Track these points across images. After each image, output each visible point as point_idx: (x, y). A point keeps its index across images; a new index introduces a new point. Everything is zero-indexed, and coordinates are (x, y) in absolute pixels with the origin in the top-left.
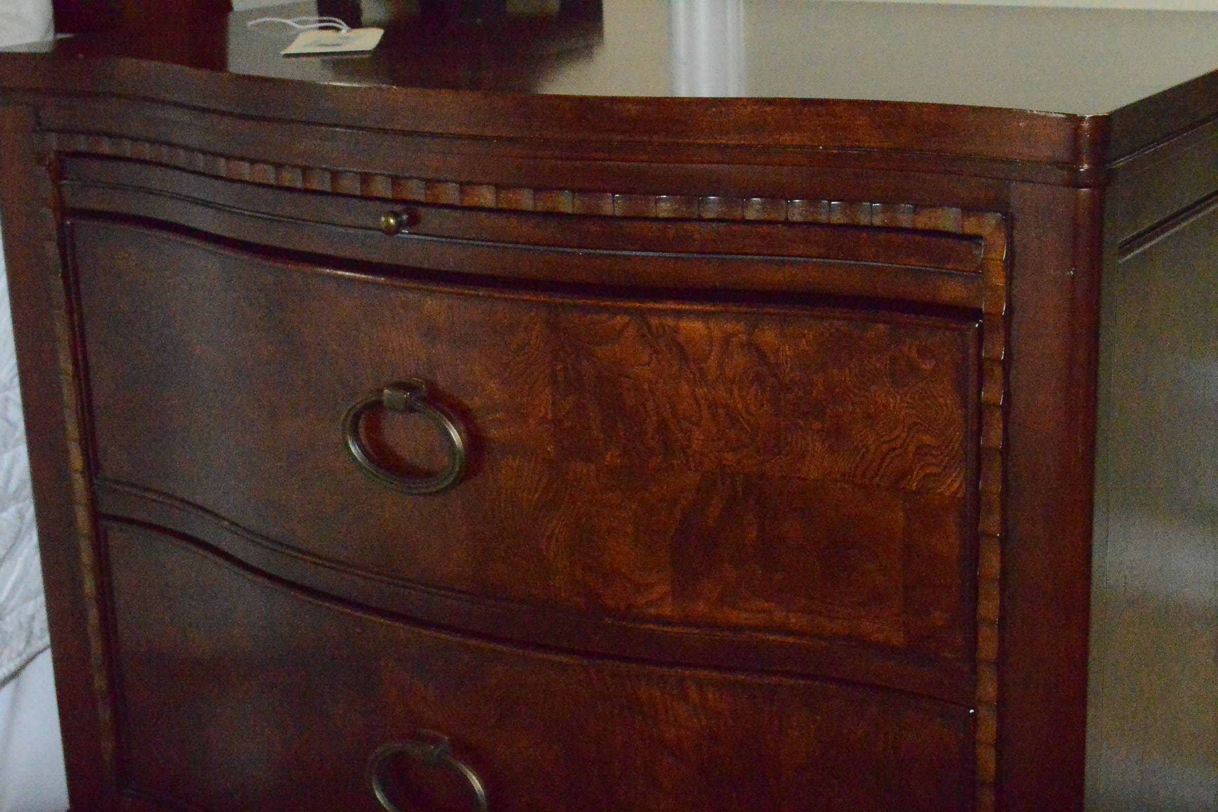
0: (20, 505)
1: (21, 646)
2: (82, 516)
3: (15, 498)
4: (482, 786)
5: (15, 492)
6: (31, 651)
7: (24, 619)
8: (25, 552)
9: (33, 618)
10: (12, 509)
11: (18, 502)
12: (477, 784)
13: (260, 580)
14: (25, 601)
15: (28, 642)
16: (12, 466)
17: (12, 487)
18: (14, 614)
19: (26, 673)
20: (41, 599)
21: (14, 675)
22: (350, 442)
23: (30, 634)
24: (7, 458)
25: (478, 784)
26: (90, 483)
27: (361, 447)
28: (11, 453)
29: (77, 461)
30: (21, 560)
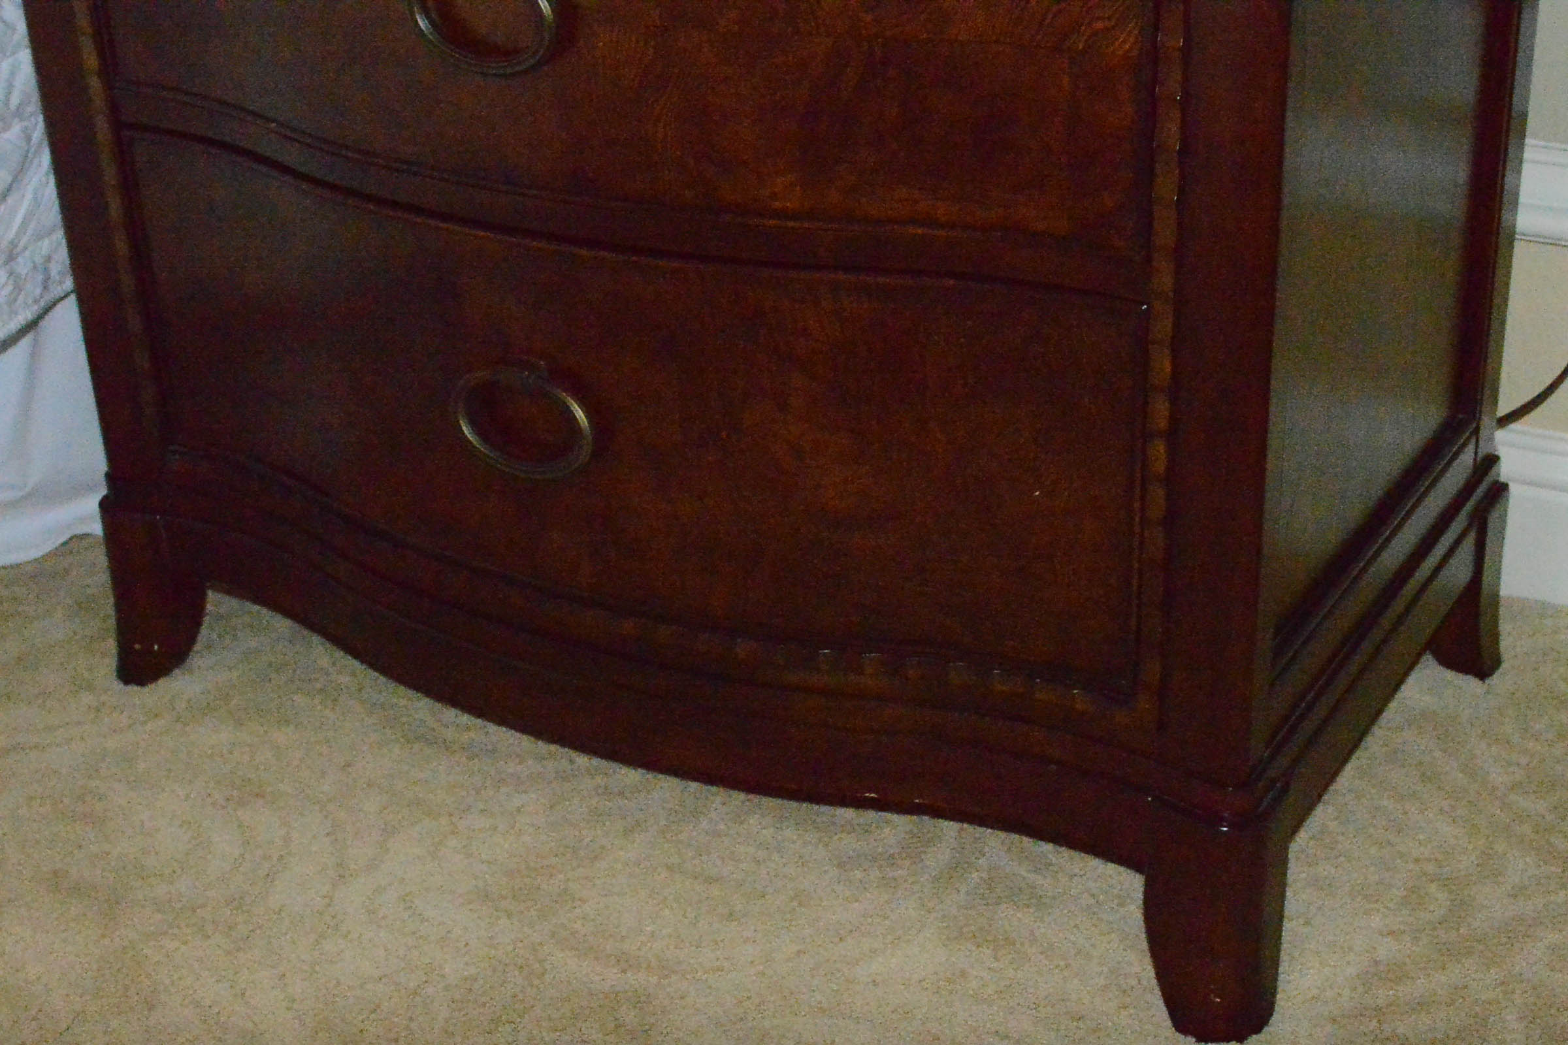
0: (26, 123)
1: (38, 291)
2: (102, 128)
3: (19, 113)
4: (586, 417)
5: (18, 109)
6: (49, 297)
7: (39, 260)
8: (35, 179)
9: (49, 259)
10: (16, 128)
11: (21, 120)
12: (580, 414)
13: (319, 191)
14: (39, 237)
15: (45, 288)
16: (13, 74)
17: (15, 100)
18: (27, 253)
19: (45, 323)
20: (59, 236)
21: (31, 326)
22: (418, 17)
23: (47, 279)
24: (6, 65)
25: (583, 415)
26: (109, 86)
27: (432, 22)
28: (10, 60)
29: (91, 60)
30: (30, 189)
